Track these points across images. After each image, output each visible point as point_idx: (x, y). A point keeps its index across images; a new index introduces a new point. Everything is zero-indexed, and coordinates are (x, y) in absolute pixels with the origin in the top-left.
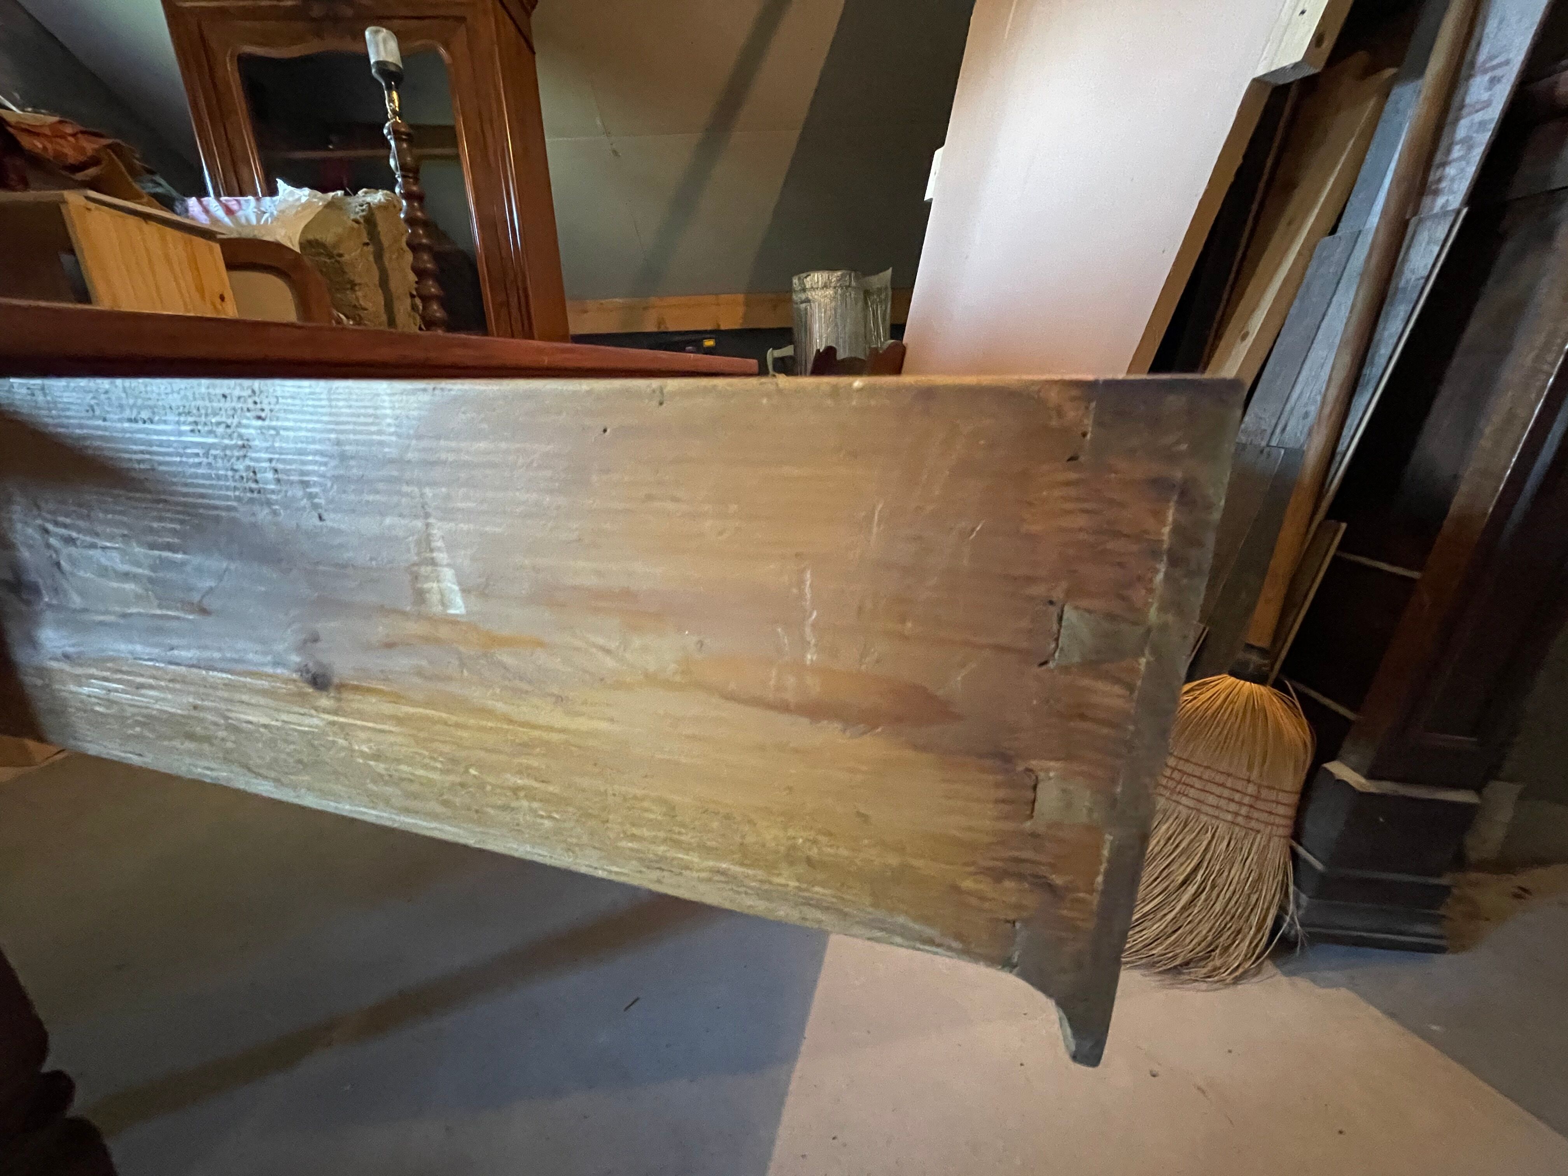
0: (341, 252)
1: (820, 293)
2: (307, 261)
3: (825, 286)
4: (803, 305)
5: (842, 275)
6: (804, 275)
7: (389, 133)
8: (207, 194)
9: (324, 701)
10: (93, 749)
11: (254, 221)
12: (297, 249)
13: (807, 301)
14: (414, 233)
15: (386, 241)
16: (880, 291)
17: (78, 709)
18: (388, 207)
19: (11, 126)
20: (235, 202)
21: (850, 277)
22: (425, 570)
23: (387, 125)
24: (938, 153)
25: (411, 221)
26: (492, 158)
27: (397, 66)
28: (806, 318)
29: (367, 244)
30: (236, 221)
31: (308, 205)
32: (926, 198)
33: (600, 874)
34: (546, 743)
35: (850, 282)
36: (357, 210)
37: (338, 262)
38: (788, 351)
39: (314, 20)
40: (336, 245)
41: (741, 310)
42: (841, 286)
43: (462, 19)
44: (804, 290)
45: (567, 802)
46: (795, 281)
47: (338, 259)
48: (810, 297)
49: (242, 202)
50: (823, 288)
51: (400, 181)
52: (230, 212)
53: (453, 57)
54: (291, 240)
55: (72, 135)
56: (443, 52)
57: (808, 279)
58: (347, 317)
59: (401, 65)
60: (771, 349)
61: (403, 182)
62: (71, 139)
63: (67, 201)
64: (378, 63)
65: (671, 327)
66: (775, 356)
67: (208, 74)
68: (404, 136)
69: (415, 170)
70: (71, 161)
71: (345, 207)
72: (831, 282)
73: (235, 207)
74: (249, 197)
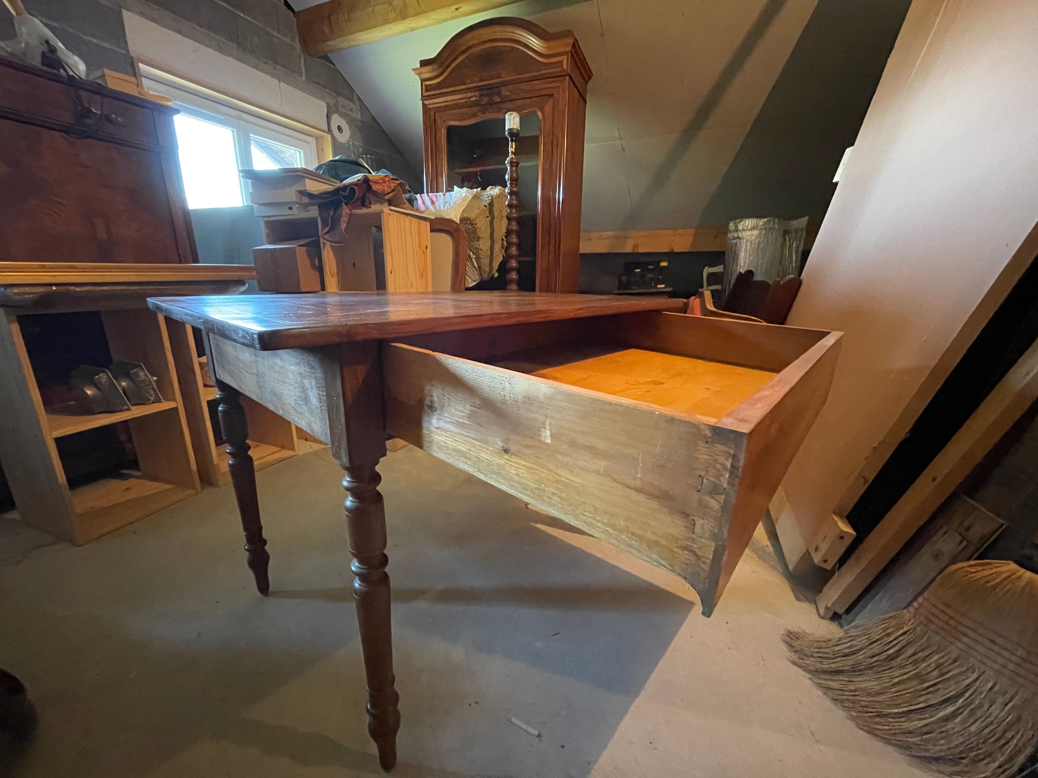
0: (477, 222)
1: (748, 233)
2: (462, 227)
3: (753, 228)
4: (735, 241)
5: (767, 221)
6: (738, 221)
7: (508, 163)
8: (423, 193)
9: (506, 456)
10: (435, 454)
11: (442, 209)
12: (458, 222)
13: (739, 238)
14: (511, 212)
15: (496, 214)
16: (796, 231)
17: (436, 443)
18: (501, 196)
19: (371, 181)
20: (435, 197)
21: (774, 222)
22: (542, 429)
23: (508, 159)
24: (848, 151)
25: (510, 206)
26: (554, 167)
27: (517, 130)
28: (736, 249)
29: (488, 217)
30: (435, 208)
31: (466, 197)
32: (834, 181)
33: (573, 524)
34: (564, 483)
35: (774, 225)
36: (486, 199)
38: (719, 269)
39: (482, 105)
40: (474, 220)
41: (691, 239)
42: (765, 229)
43: (551, 95)
44: (737, 231)
45: (568, 500)
46: (732, 225)
47: (475, 226)
48: (740, 236)
49: (438, 196)
50: (751, 230)
51: (509, 185)
52: (433, 203)
53: (544, 115)
54: (456, 217)
55: (388, 181)
56: (539, 113)
57: (741, 223)
58: (473, 254)
59: (519, 129)
60: (707, 267)
61: (510, 186)
62: (387, 183)
63: (383, 212)
64: (509, 129)
65: (641, 250)
66: (709, 272)
67: (434, 136)
68: (514, 164)
69: (517, 180)
70: (386, 192)
71: (481, 197)
72: (758, 225)
73: (435, 200)
74: (441, 193)
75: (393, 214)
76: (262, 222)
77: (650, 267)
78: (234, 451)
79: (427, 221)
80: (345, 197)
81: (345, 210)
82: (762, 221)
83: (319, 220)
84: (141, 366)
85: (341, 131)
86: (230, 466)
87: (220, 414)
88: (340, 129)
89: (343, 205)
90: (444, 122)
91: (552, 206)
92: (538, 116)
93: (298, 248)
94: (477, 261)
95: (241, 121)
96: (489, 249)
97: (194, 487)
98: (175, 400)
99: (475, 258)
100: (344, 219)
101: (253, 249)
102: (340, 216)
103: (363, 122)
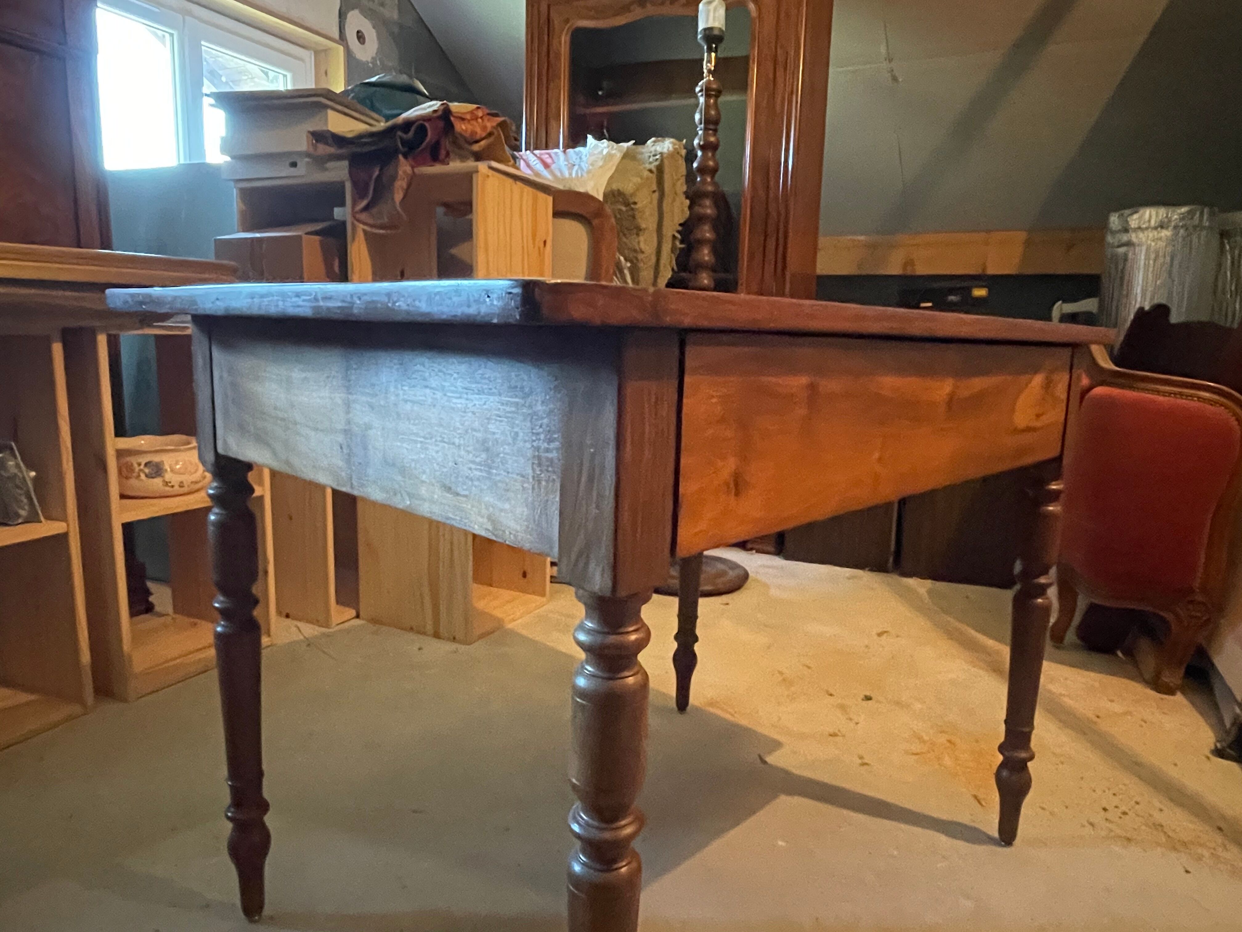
0: (636, 201)
1: (1152, 234)
2: (608, 209)
3: (1162, 226)
4: (1122, 249)
5: (1189, 212)
6: (1127, 212)
7: (701, 91)
11: (567, 175)
12: (601, 198)
13: (1129, 244)
14: (703, 181)
15: (667, 188)
18: (674, 155)
19: (453, 116)
20: (547, 156)
21: (1202, 214)
23: (700, 84)
27: (721, 30)
28: (1125, 265)
29: (654, 192)
30: (554, 174)
31: (610, 156)
35: (1201, 219)
36: (651, 160)
37: (633, 209)
38: (1089, 305)
40: (632, 195)
41: (1019, 250)
42: (1185, 226)
44: (1126, 230)
46: (1114, 220)
47: (632, 206)
48: (1134, 240)
49: (553, 155)
50: (1156, 228)
51: (700, 132)
52: (546, 166)
53: (759, 10)
54: (597, 190)
55: (481, 118)
56: (752, 6)
57: (1135, 216)
58: (626, 260)
59: (724, 29)
60: (1060, 302)
61: (704, 133)
62: (480, 120)
63: (477, 172)
64: (705, 30)
65: (921, 270)
66: (1064, 312)
67: (545, 48)
68: (713, 93)
69: (716, 122)
70: (478, 137)
71: (639, 157)
72: (1170, 221)
73: (549, 161)
74: (556, 150)
75: (493, 176)
76: (235, 190)
77: (952, 298)
78: (228, 605)
79: (549, 194)
80: (403, 142)
81: (404, 167)
82: (1179, 211)
83: (348, 186)
84: (12, 449)
85: (361, 40)
86: (218, 636)
87: (211, 528)
88: (360, 37)
89: (401, 157)
90: (567, 21)
91: (772, 174)
92: (748, 12)
93: (305, 237)
94: (632, 274)
95: (188, 18)
96: (655, 252)
97: (79, 699)
98: (65, 519)
99: (629, 268)
100: (400, 184)
101: (215, 240)
102: (394, 178)
103: (401, 27)
